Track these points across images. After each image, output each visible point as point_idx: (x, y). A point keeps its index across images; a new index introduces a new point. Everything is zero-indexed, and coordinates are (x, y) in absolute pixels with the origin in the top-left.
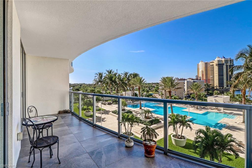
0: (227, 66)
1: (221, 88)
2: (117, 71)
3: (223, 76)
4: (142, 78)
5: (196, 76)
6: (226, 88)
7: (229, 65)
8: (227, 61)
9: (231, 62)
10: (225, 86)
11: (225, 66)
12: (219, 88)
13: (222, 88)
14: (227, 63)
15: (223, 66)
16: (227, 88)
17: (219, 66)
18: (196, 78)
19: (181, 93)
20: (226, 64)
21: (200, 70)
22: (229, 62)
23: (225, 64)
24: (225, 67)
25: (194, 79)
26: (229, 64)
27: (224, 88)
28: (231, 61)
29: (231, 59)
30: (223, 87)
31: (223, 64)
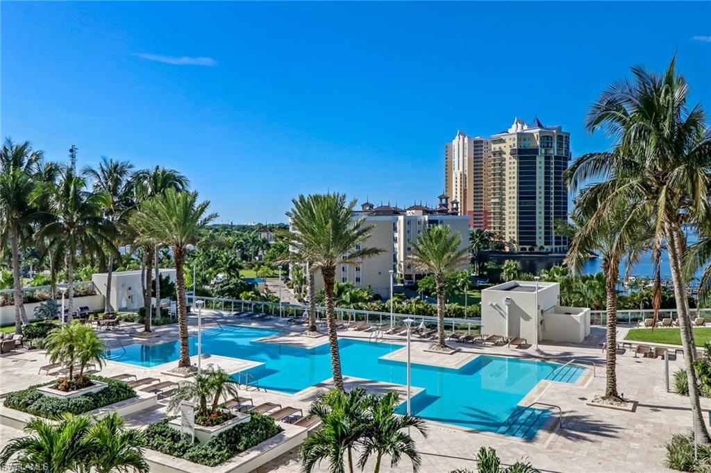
0: (547, 158)
1: (527, 247)
2: (73, 157)
3: (535, 198)
4: (196, 195)
5: (441, 198)
6: (542, 248)
7: (555, 157)
8: (548, 137)
9: (560, 145)
10: (540, 242)
11: (543, 159)
12: (519, 251)
13: (529, 249)
14: (548, 147)
15: (535, 158)
16: (546, 247)
17: (520, 158)
18: (441, 205)
19: (380, 273)
20: (546, 153)
21: (456, 173)
22: (555, 145)
23: (543, 151)
24: (540, 161)
25: (434, 208)
26: (554, 152)
27: (536, 250)
28: (560, 137)
29: (563, 130)
30: (534, 244)
31: (535, 151)
